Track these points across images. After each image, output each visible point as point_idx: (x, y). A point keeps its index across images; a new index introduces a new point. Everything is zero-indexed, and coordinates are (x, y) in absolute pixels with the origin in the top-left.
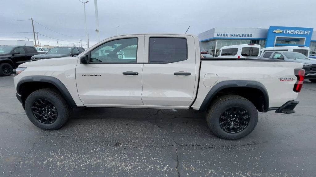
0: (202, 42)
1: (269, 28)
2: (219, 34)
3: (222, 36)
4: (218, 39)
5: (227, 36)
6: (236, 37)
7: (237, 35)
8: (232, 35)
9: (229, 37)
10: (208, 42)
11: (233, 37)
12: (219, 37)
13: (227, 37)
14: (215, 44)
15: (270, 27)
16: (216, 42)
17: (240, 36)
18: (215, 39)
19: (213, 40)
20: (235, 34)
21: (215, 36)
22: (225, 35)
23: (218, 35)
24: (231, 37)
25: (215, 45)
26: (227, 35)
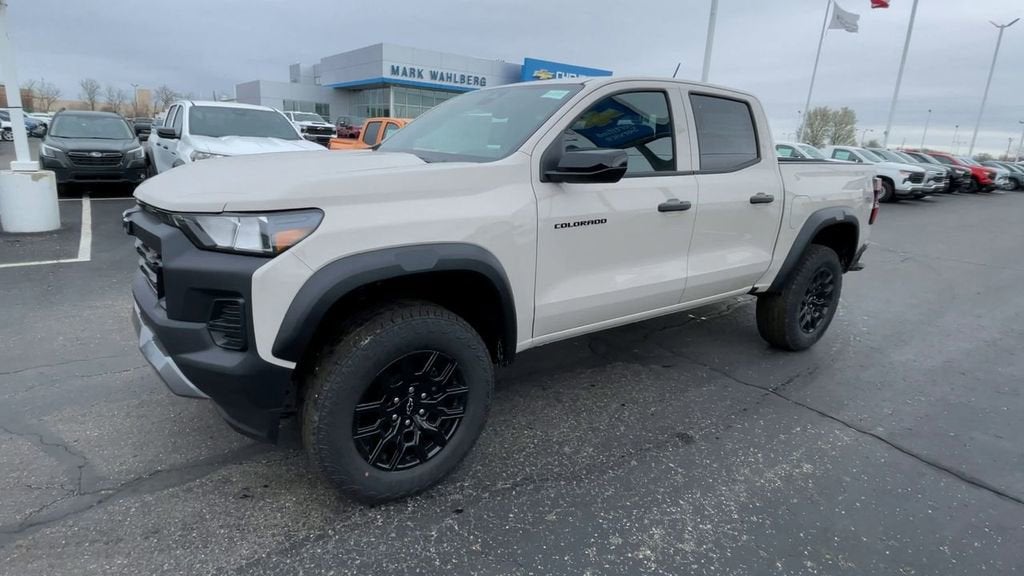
0: (336, 88)
1: (523, 64)
2: (398, 67)
3: (406, 75)
4: (395, 85)
5: (422, 78)
6: (444, 83)
7: (449, 78)
8: (434, 76)
9: (427, 79)
10: (361, 93)
11: (437, 82)
12: (400, 77)
13: (420, 80)
14: (388, 101)
15: (526, 60)
16: (389, 94)
17: (456, 82)
18: (385, 85)
19: (380, 88)
20: (442, 74)
21: (387, 74)
22: (416, 73)
23: (395, 71)
24: (433, 82)
25: (389, 106)
26: (420, 75)
